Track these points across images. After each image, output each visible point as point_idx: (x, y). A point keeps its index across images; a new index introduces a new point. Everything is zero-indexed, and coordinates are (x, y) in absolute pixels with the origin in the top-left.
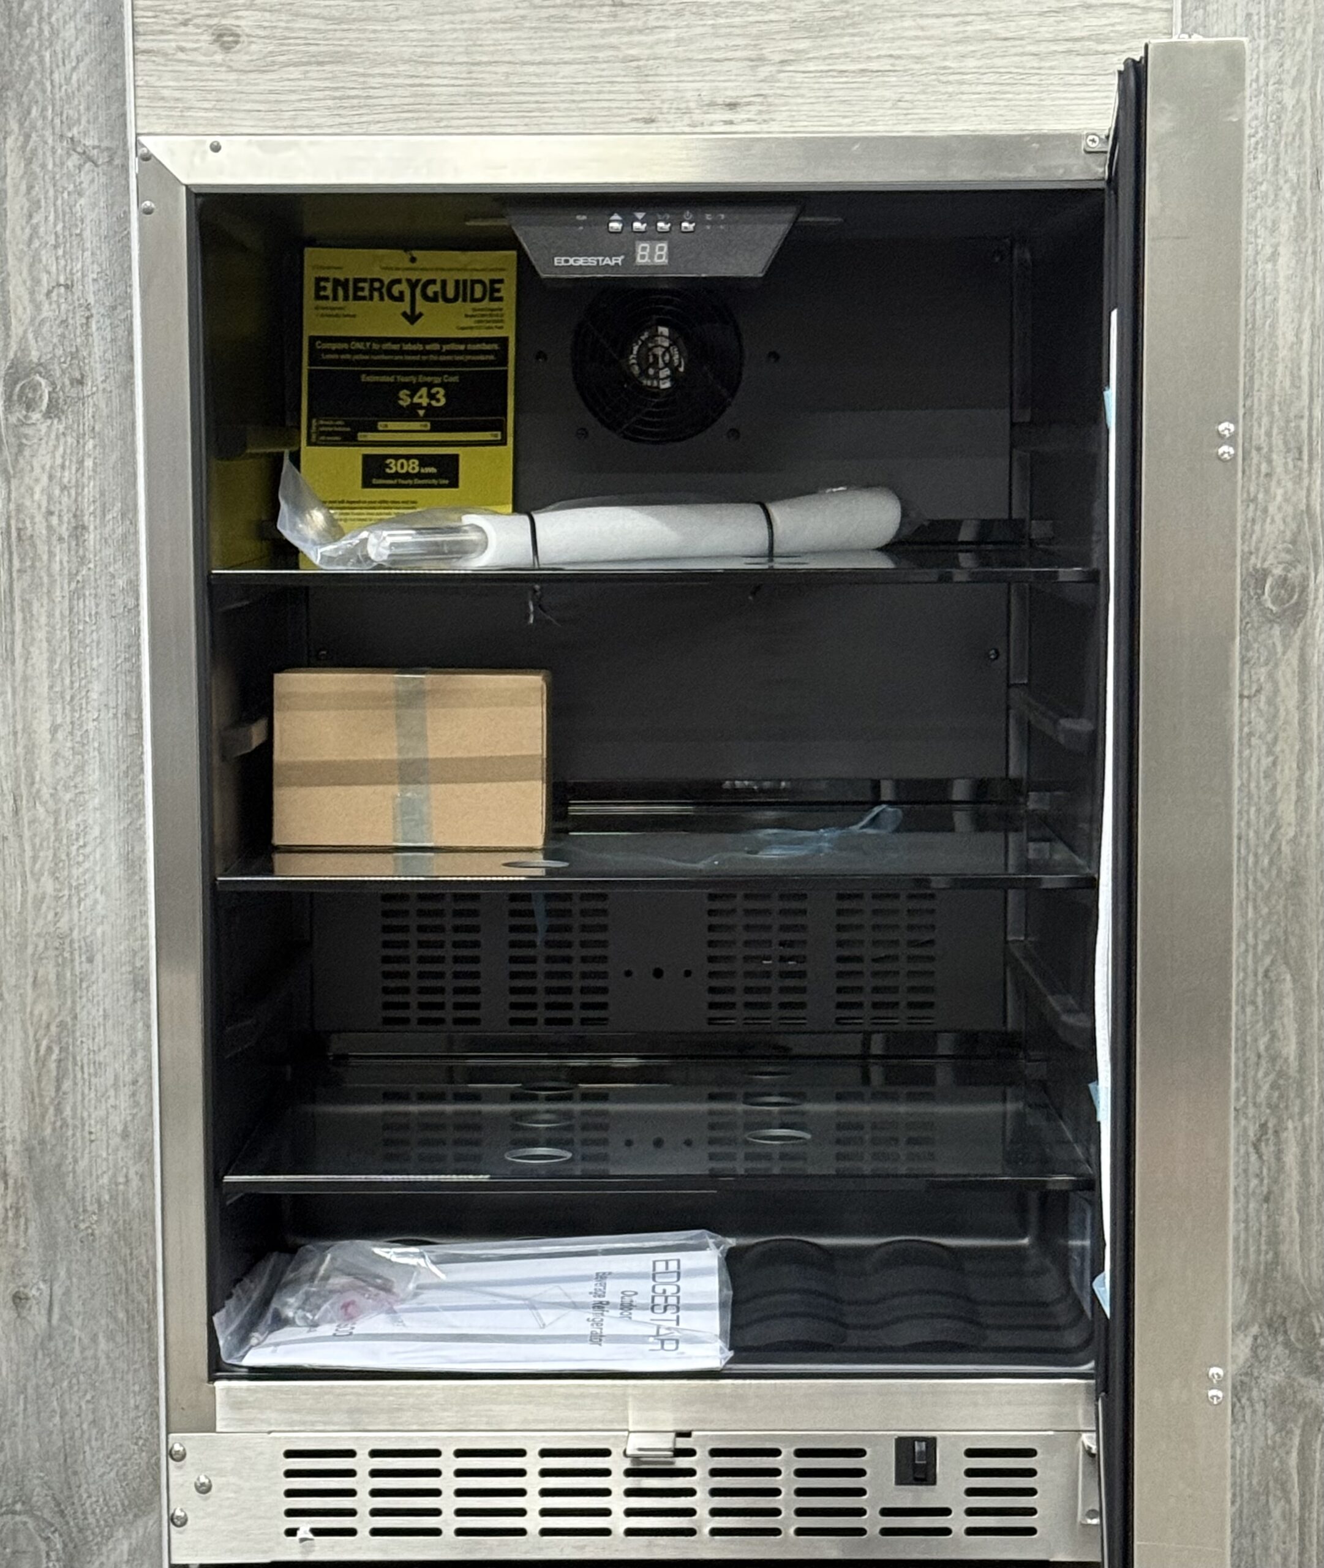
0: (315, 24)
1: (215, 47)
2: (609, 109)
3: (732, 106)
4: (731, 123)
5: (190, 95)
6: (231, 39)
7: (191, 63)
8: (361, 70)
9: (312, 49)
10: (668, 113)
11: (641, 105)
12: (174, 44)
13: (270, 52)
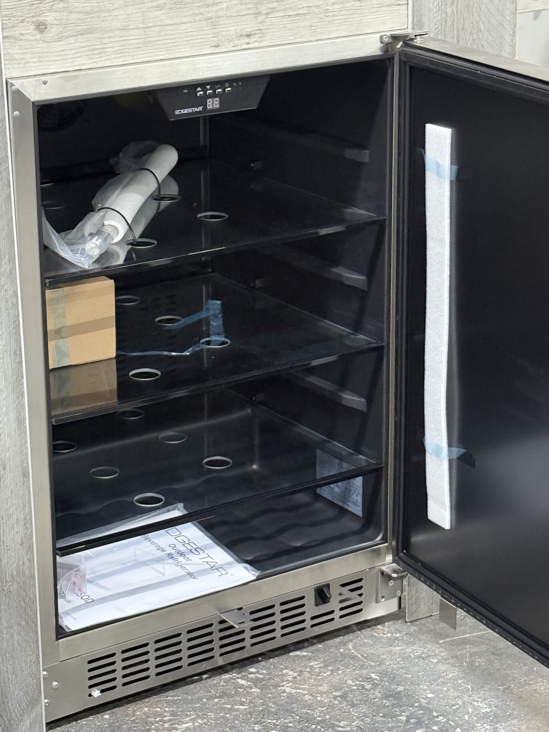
0: (80, 16)
1: (36, 32)
2: (201, 42)
3: (249, 36)
4: (249, 43)
5: (28, 56)
6: (43, 27)
7: (26, 40)
8: (100, 36)
9: (79, 28)
10: (225, 42)
11: (213, 39)
12: (18, 32)
13: (61, 31)
